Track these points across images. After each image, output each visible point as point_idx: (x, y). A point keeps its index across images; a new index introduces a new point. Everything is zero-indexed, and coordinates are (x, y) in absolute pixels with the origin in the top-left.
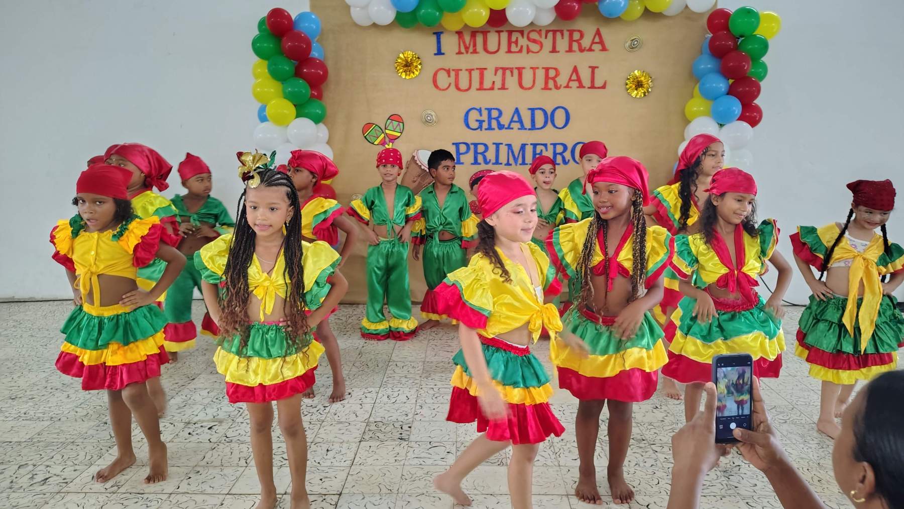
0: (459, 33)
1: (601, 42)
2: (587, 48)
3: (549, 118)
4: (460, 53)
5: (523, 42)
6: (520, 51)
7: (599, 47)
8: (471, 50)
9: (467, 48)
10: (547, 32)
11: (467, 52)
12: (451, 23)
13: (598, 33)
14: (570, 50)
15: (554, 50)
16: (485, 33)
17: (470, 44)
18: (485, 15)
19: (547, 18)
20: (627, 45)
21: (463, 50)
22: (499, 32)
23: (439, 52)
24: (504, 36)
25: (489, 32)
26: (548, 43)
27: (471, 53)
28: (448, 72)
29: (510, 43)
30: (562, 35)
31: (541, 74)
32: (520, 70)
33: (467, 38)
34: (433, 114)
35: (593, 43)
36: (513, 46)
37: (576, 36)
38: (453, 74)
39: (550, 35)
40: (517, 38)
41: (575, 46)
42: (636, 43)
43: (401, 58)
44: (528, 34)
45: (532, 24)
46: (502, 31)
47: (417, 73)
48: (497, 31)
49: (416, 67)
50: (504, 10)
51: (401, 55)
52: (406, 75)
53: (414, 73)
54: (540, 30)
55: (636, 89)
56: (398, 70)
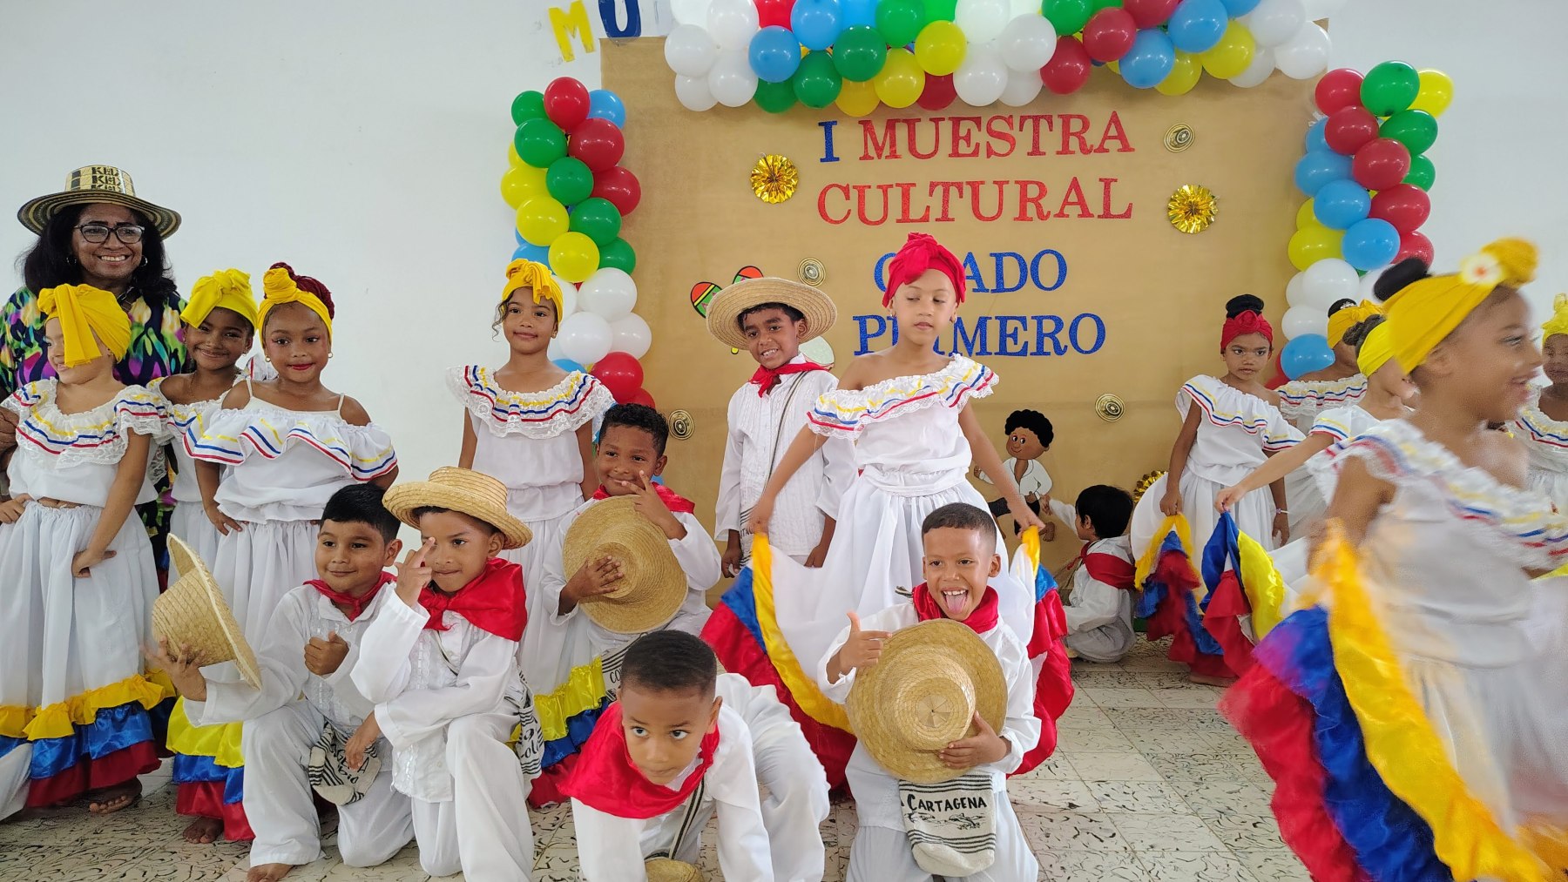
0: (866, 124)
1: (1121, 136)
2: (1096, 147)
3: (1030, 271)
4: (866, 157)
5: (980, 137)
6: (975, 153)
7: (1117, 144)
8: (886, 151)
9: (879, 150)
10: (1023, 119)
11: (879, 156)
12: (855, 100)
13: (1114, 119)
14: (1065, 150)
15: (1036, 151)
16: (911, 124)
17: (884, 144)
18: (917, 85)
19: (1027, 91)
20: (1168, 140)
21: (872, 152)
22: (936, 121)
23: (830, 157)
24: (946, 128)
25: (919, 120)
26: (1024, 139)
27: (887, 157)
28: (846, 190)
29: (956, 138)
30: (1051, 124)
31: (1012, 194)
32: (975, 186)
33: (880, 131)
34: (819, 264)
35: (1106, 137)
36: (962, 143)
37: (1076, 125)
38: (854, 194)
39: (1029, 124)
40: (969, 130)
41: (1074, 143)
42: (1184, 136)
43: (761, 167)
44: (989, 124)
45: (996, 105)
46: (943, 119)
47: (789, 193)
48: (931, 120)
49: (789, 182)
50: (951, 76)
51: (762, 163)
52: (770, 195)
53: (784, 193)
54: (1011, 116)
55: (1187, 218)
56: (756, 189)
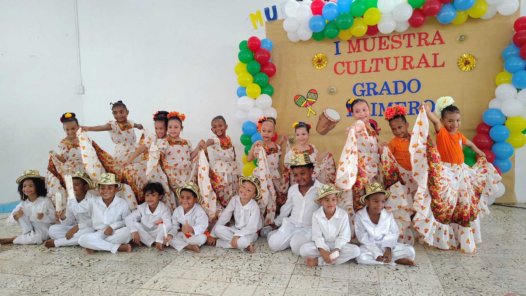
0: (350, 41)
1: (440, 39)
2: (431, 43)
3: (407, 87)
4: (350, 52)
5: (389, 42)
6: (388, 48)
7: (439, 41)
8: (357, 50)
9: (354, 50)
10: (404, 35)
11: (354, 52)
12: (344, 36)
13: (438, 33)
14: (420, 45)
15: (409, 46)
16: (365, 40)
17: (356, 47)
18: (365, 29)
19: (404, 27)
20: (458, 39)
21: (352, 50)
22: (374, 38)
23: (338, 53)
24: (377, 40)
25: (368, 38)
26: (405, 42)
27: (357, 52)
28: (343, 63)
29: (381, 44)
30: (414, 36)
31: (401, 61)
32: (387, 59)
33: (354, 43)
34: (334, 88)
35: (435, 39)
36: (383, 45)
37: (423, 36)
38: (346, 64)
39: (406, 37)
40: (385, 41)
41: (423, 42)
42: (463, 37)
43: (316, 58)
44: (392, 38)
45: (394, 31)
46: (376, 38)
47: (325, 65)
48: (372, 38)
49: (325, 62)
50: (376, 25)
51: (316, 56)
52: (319, 67)
53: (323, 65)
54: (400, 35)
55: (465, 66)
56: (314, 65)
